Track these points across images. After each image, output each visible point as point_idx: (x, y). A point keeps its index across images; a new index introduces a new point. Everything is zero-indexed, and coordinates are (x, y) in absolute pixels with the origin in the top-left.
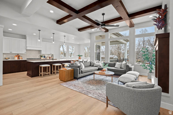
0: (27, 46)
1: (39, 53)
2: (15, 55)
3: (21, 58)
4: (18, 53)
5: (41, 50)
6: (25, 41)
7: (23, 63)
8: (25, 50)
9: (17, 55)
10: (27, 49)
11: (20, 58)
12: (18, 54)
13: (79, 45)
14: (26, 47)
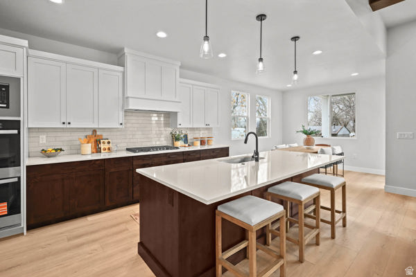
0: (129, 94)
1: (167, 125)
2: (82, 135)
3: (106, 146)
4: (95, 126)
5: (176, 113)
6: (120, 75)
7: (113, 170)
8: (121, 114)
9: (90, 133)
10: (130, 108)
11: (102, 146)
12: (94, 131)
13: (284, 93)
14: (126, 99)
